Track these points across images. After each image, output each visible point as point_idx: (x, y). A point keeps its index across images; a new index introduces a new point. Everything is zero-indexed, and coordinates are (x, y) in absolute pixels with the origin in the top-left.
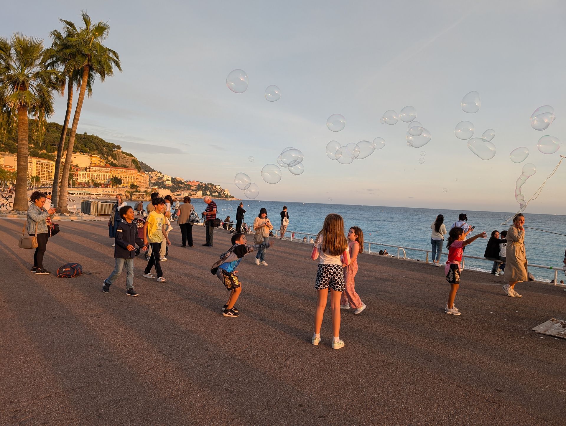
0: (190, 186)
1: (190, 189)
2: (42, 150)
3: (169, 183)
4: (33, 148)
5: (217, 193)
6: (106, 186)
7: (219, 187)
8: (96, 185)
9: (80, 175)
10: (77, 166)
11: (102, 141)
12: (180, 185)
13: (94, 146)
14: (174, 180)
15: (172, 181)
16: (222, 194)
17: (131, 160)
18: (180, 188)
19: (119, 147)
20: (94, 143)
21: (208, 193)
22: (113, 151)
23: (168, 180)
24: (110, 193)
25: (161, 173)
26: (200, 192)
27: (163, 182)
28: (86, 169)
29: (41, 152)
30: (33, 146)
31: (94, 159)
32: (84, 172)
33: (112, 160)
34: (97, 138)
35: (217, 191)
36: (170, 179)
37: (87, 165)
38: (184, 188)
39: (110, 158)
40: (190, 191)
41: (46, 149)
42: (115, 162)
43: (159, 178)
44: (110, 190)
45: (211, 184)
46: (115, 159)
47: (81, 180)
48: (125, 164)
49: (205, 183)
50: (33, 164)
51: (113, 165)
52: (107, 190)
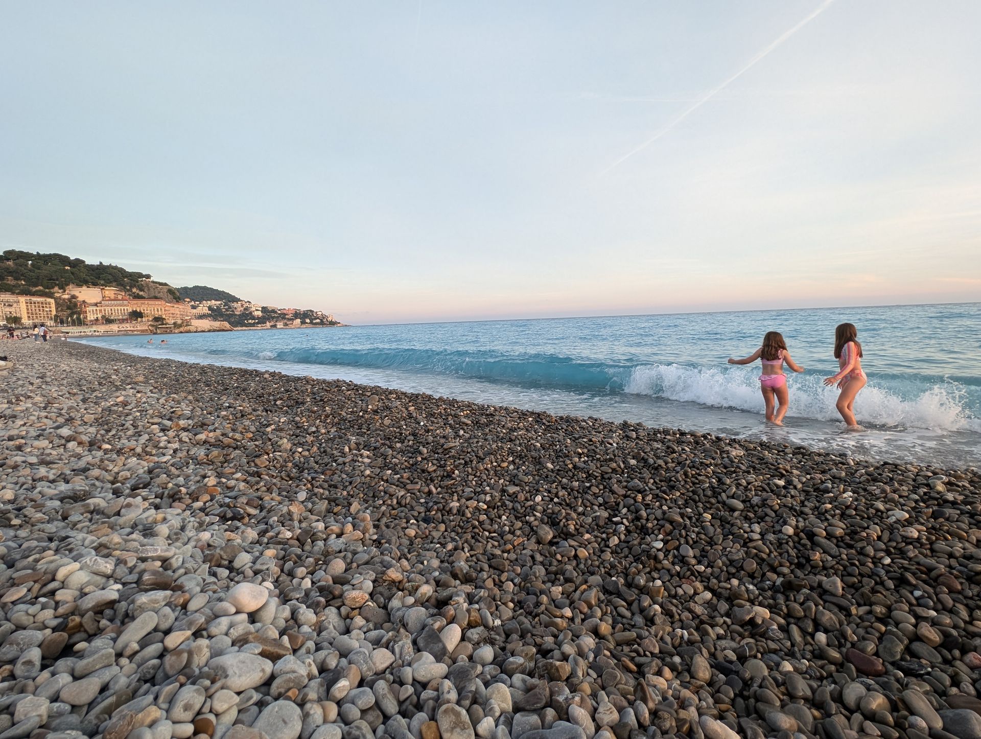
0: (285, 314)
1: (285, 319)
2: (37, 286)
3: (259, 314)
4: (23, 285)
5: (318, 321)
6: (122, 321)
7: (320, 313)
8: (109, 321)
9: (90, 312)
10: (84, 301)
11: (121, 270)
12: (273, 315)
13: (110, 277)
14: (264, 309)
15: (262, 311)
16: (325, 320)
17: (166, 290)
18: (273, 318)
19: (148, 276)
20: (110, 274)
21: (308, 321)
22: (137, 282)
23: (257, 310)
24: (129, 329)
25: (250, 302)
26: (298, 321)
27: (251, 313)
28: (96, 305)
29: (34, 289)
30: (23, 283)
31: (107, 292)
32: (95, 308)
33: (138, 292)
34: (116, 268)
35: (318, 318)
36: (260, 309)
37: (99, 299)
38: (278, 317)
39: (134, 290)
40: (285, 321)
41: (42, 285)
42: (141, 293)
43: (246, 309)
44: (128, 325)
45: (311, 311)
46: (141, 290)
47: (91, 317)
48: (157, 295)
49: (302, 309)
50: (21, 304)
51: (138, 297)
52: (123, 325)
